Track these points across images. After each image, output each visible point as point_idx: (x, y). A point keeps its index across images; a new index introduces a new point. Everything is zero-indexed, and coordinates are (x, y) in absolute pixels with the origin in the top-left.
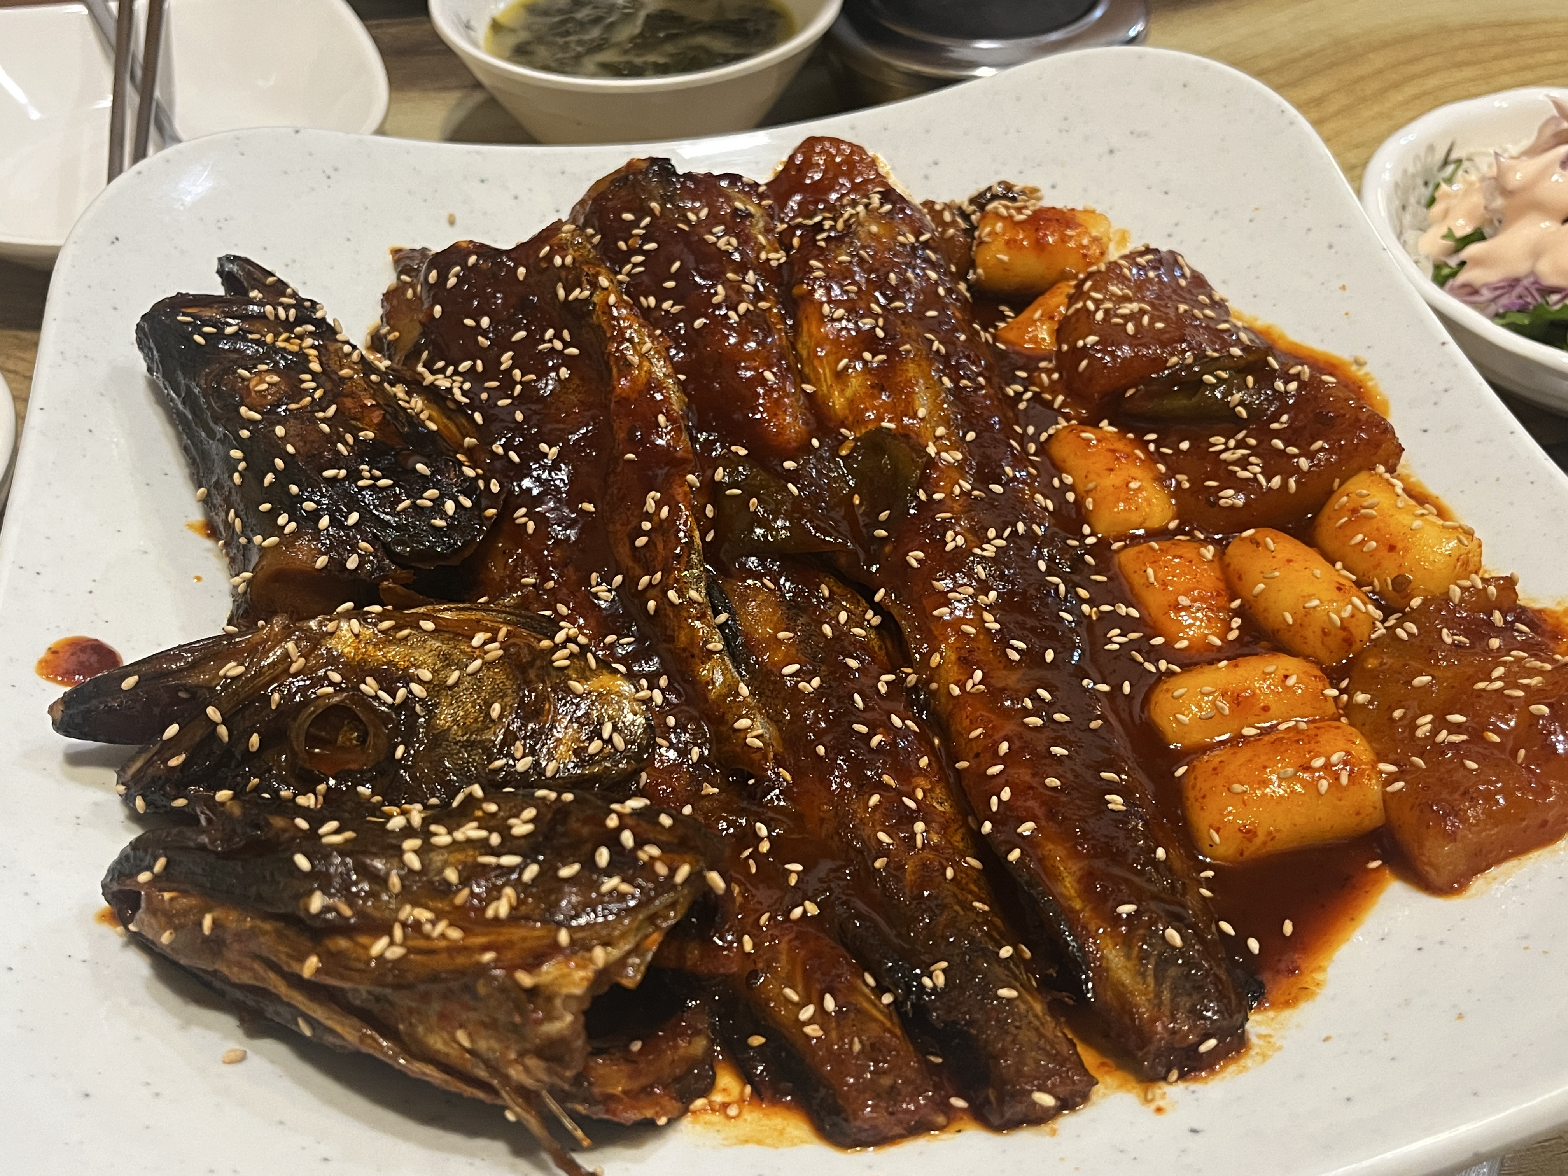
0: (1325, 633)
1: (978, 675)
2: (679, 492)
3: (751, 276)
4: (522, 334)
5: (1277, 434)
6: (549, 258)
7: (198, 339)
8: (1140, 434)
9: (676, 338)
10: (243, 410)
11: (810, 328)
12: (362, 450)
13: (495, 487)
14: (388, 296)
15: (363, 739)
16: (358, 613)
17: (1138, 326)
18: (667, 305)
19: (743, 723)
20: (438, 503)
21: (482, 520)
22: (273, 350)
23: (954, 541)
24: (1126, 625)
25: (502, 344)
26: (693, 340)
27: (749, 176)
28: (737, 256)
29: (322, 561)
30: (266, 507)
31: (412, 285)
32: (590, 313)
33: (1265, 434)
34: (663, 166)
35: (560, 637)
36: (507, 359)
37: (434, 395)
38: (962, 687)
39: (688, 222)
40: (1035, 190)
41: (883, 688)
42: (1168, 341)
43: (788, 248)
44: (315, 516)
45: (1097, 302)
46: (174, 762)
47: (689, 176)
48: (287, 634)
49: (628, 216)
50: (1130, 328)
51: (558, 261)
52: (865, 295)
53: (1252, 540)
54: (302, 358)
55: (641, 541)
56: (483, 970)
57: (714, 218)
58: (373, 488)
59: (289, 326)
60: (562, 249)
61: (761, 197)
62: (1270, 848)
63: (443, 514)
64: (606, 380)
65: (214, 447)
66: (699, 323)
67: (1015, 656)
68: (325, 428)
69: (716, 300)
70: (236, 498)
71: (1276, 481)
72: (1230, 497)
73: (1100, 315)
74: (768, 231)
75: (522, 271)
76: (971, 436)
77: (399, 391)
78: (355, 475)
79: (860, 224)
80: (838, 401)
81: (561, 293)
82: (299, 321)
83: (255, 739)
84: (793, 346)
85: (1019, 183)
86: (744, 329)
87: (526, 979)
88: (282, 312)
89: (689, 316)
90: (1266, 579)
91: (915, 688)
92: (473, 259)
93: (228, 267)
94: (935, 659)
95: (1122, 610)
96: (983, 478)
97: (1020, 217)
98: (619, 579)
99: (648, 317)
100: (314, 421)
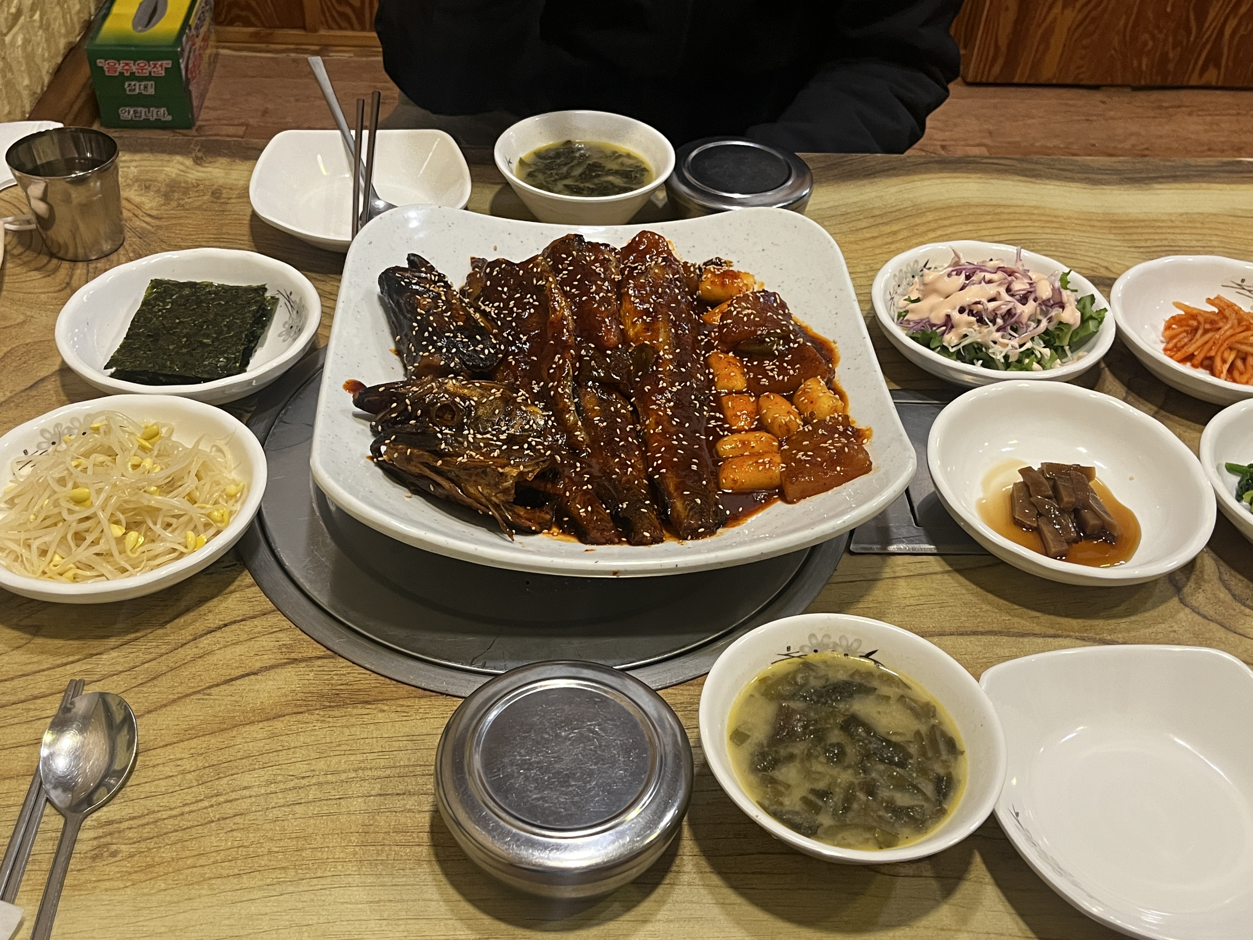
0: (780, 426)
1: (660, 427)
2: (566, 355)
3: (606, 284)
4: (518, 295)
5: (786, 362)
6: (532, 268)
7: (403, 283)
8: (742, 358)
9: (575, 303)
10: (419, 310)
11: (627, 306)
12: (458, 329)
13: (502, 347)
14: (469, 276)
15: (453, 418)
16: (455, 378)
17: (749, 319)
18: (573, 290)
19: (577, 433)
20: (483, 350)
21: (497, 358)
22: (429, 290)
23: (662, 384)
24: (717, 419)
25: (511, 298)
26: (582, 303)
27: (612, 245)
28: (602, 276)
29: (442, 363)
30: (424, 343)
31: (480, 273)
32: (544, 290)
33: (782, 361)
34: (580, 237)
35: (520, 394)
36: (512, 303)
37: (484, 314)
38: (654, 430)
39: (586, 260)
40: (731, 262)
41: (628, 429)
42: (758, 325)
43: (622, 274)
44: (441, 348)
45: (735, 308)
46: (393, 415)
47: (589, 243)
48: (432, 381)
49: (564, 256)
50: (745, 319)
51: (535, 270)
52: (649, 295)
53: (768, 396)
54: (439, 296)
55: (552, 371)
56: (489, 466)
57: (596, 260)
58: (461, 341)
59: (435, 282)
60: (537, 266)
61: (616, 254)
62: (742, 487)
63: (484, 354)
64: (547, 315)
65: (405, 322)
66: (584, 298)
67: (674, 423)
68: (447, 319)
69: (592, 291)
70: (413, 339)
71: (781, 377)
72: (764, 381)
73: (735, 313)
74: (616, 267)
75: (521, 272)
76: (678, 351)
77: (471, 310)
78: (455, 336)
79: (651, 269)
80: (631, 332)
81: (535, 282)
82: (439, 281)
83: (419, 412)
84: (619, 311)
85: (724, 258)
86: (600, 303)
87: (500, 470)
88: (433, 277)
89: (580, 296)
90: (768, 409)
91: (640, 431)
92: (504, 266)
93: (412, 258)
94: (647, 422)
95: (718, 415)
96: (678, 366)
97: (717, 273)
98: (542, 384)
99: (566, 294)
100: (443, 316)
